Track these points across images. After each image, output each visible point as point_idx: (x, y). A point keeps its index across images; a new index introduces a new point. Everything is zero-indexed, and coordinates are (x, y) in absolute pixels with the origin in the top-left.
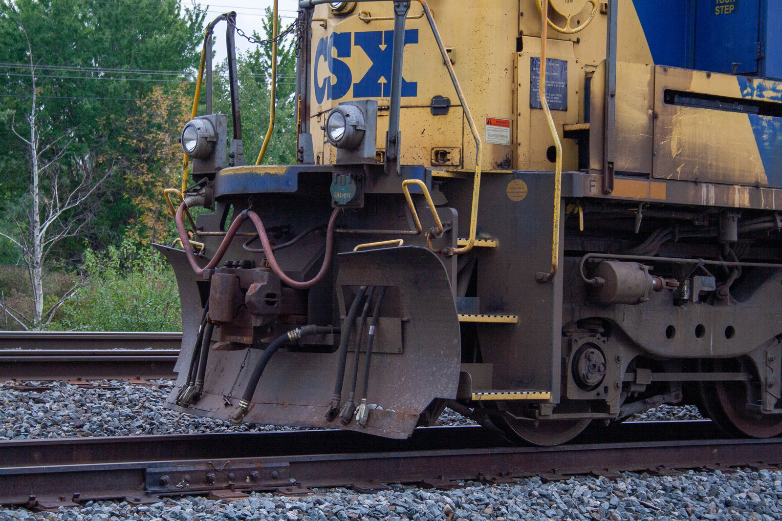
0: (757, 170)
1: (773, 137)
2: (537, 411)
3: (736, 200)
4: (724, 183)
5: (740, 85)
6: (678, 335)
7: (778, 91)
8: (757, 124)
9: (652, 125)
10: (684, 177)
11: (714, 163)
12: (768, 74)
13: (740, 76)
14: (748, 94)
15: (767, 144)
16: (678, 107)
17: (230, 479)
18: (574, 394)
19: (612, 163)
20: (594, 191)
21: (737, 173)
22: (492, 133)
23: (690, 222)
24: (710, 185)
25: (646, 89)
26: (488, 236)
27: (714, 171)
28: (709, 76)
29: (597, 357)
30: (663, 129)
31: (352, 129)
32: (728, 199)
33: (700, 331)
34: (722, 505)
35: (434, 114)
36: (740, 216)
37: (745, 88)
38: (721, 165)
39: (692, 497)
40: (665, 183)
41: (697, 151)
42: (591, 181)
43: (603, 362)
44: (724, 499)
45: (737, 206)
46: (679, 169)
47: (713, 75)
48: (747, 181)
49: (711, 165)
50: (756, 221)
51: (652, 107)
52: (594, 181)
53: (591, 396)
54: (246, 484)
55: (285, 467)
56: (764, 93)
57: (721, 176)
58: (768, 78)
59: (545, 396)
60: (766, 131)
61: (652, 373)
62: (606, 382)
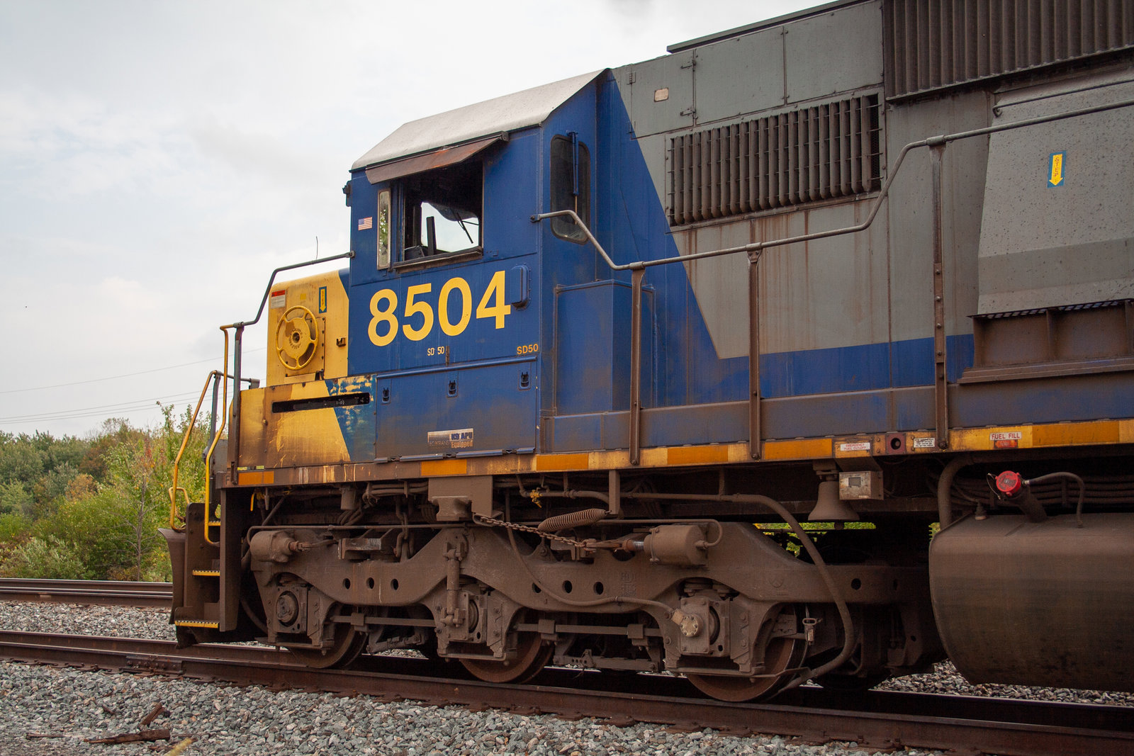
0: (340, 449)
1: (355, 421)
3: (324, 478)
4: (316, 465)
5: (327, 386)
6: (353, 585)
7: (358, 384)
8: (342, 414)
9: (263, 430)
10: (285, 465)
11: (307, 451)
14: (333, 392)
15: (349, 428)
16: (282, 414)
19: (234, 463)
20: (229, 484)
21: (325, 456)
24: (305, 468)
25: (262, 405)
27: (307, 457)
28: (304, 385)
29: (287, 601)
30: (271, 432)
32: (318, 477)
33: (371, 583)
37: (332, 388)
38: (313, 451)
40: (273, 472)
41: (295, 444)
43: (294, 605)
45: (325, 481)
46: (282, 460)
47: (307, 384)
48: (334, 461)
49: (305, 453)
51: (265, 417)
52: (229, 476)
53: (288, 630)
55: (180, 663)
56: (347, 388)
57: (313, 460)
58: (349, 376)
59: (215, 625)
60: (349, 418)
61: (365, 616)
62: (299, 620)
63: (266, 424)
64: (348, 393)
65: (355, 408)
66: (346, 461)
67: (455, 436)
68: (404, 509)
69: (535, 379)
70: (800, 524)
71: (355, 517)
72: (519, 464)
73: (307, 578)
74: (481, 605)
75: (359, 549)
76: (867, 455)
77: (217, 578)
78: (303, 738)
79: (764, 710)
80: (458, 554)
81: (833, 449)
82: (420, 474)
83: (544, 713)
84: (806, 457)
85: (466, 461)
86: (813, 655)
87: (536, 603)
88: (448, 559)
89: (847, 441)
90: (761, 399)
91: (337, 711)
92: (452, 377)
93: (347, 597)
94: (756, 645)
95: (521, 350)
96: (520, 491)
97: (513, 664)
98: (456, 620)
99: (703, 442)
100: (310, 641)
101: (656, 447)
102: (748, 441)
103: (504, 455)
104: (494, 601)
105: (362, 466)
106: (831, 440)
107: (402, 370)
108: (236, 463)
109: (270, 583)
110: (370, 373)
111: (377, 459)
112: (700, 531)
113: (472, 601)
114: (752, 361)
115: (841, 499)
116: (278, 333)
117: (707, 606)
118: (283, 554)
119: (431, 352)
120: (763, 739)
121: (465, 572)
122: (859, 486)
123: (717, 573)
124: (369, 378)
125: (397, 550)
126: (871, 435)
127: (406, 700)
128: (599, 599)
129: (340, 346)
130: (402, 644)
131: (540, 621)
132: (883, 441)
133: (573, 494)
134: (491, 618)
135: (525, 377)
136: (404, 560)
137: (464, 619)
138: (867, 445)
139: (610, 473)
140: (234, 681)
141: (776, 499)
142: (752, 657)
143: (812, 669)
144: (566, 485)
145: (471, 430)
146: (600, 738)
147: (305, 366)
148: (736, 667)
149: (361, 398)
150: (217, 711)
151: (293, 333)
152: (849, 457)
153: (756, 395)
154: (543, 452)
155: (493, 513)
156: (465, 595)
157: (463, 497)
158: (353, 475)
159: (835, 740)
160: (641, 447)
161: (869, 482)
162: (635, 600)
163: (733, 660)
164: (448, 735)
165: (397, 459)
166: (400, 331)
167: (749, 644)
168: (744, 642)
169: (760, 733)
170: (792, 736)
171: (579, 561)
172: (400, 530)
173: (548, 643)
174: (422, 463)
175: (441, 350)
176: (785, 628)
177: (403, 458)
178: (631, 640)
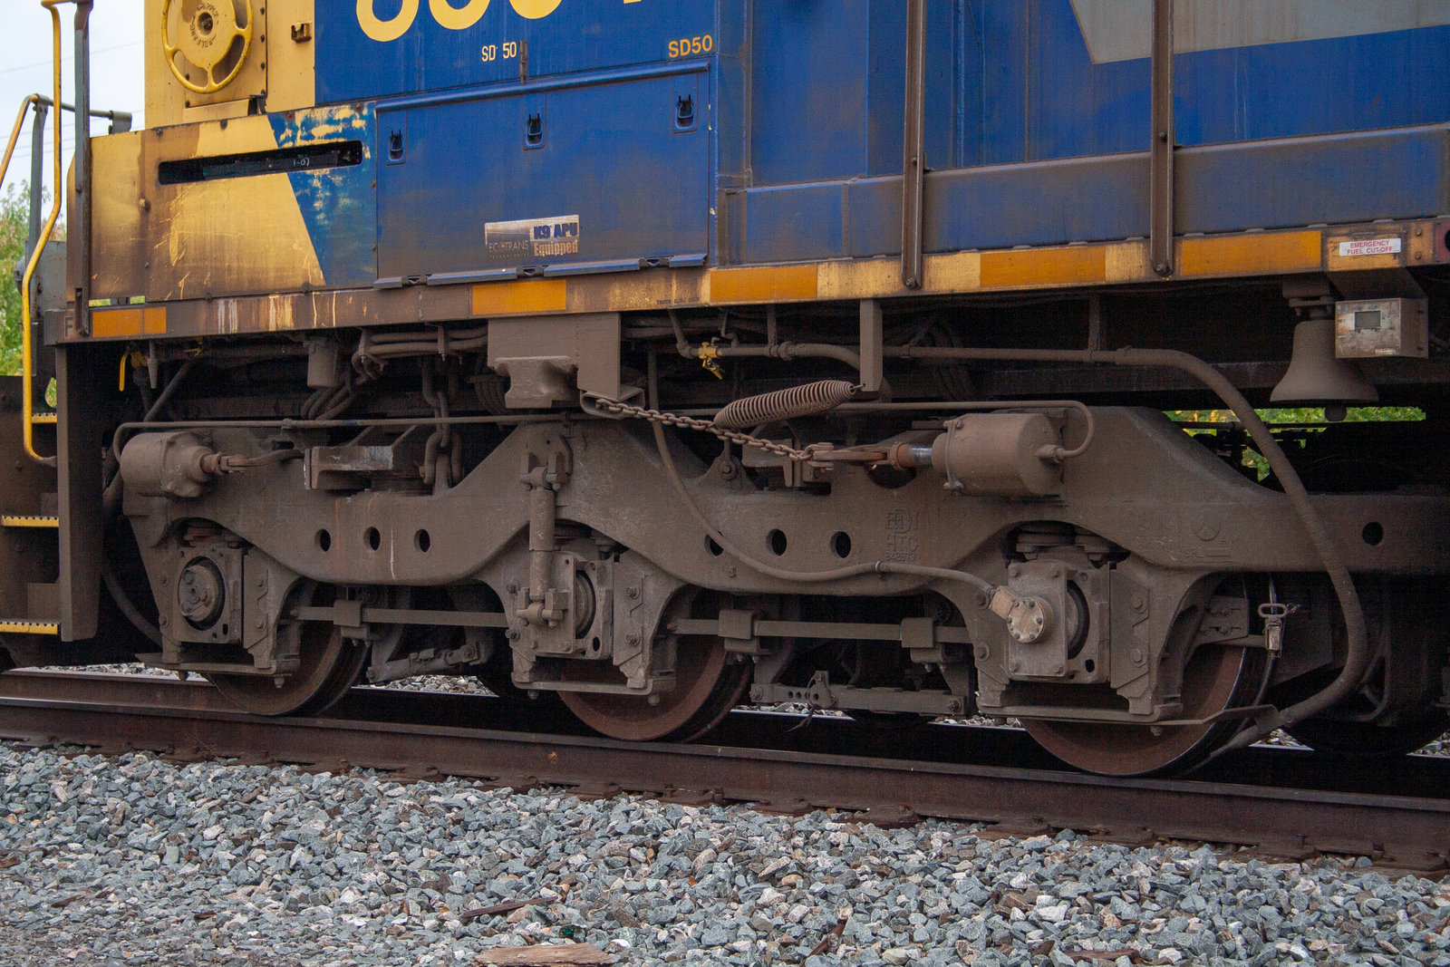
3: (271, 320)
5: (274, 129)
9: (144, 222)
10: (189, 294)
19: (80, 290)
27: (234, 276)
28: (223, 126)
29: (200, 577)
32: (258, 318)
33: (373, 538)
43: (213, 586)
47: (230, 123)
51: (143, 193)
57: (246, 283)
58: (320, 103)
59: (50, 629)
60: (320, 194)
61: (363, 607)
62: (225, 617)
63: (147, 208)
64: (316, 142)
65: (332, 173)
66: (317, 284)
67: (542, 232)
68: (439, 384)
69: (706, 110)
70: (1258, 411)
71: (341, 401)
72: (674, 288)
73: (242, 528)
74: (599, 582)
75: (346, 467)
76: (1393, 263)
77: (53, 532)
78: (238, 855)
79: (1179, 793)
80: (552, 477)
81: (1324, 251)
82: (469, 308)
83: (732, 802)
84: (1265, 270)
85: (565, 281)
86: (1284, 679)
87: (713, 577)
88: (531, 486)
89: (1352, 236)
90: (1175, 148)
91: (307, 800)
92: (537, 106)
93: (323, 568)
94: (1163, 660)
95: (676, 48)
96: (678, 346)
97: (668, 702)
98: (548, 612)
99: (1053, 239)
100: (249, 660)
101: (957, 251)
102: (1148, 237)
103: (643, 271)
104: (627, 573)
105: (349, 295)
106: (1319, 233)
107: (430, 91)
108: (85, 292)
109: (163, 542)
110: (363, 99)
111: (381, 281)
112: (1048, 423)
113: (581, 573)
114: (1157, 68)
115: (1337, 356)
116: (166, 13)
117: (1062, 581)
118: (189, 478)
119: (488, 54)
120: (1174, 849)
121: (566, 514)
122: (1376, 330)
123: (1082, 511)
124: (359, 110)
125: (426, 470)
126: (1403, 221)
127: (450, 778)
128: (841, 566)
129: (299, 41)
130: (440, 663)
131: (723, 614)
132: (1428, 236)
133: (787, 350)
134: (621, 607)
135: (685, 106)
136: (441, 490)
137: (565, 611)
138: (1395, 244)
139: (862, 306)
140: (94, 742)
141: (1208, 357)
142: (1154, 683)
143: (1281, 708)
144: (772, 332)
145: (574, 219)
146: (841, 848)
147: (227, 85)
148: (1122, 704)
149: (344, 152)
150: (59, 804)
151: (198, 14)
152: (1356, 268)
153: (1165, 139)
154: (723, 263)
155: (621, 392)
156: (567, 562)
157: (561, 359)
158: (332, 313)
159: (1325, 853)
160: (925, 251)
161: (1397, 322)
162: (914, 568)
163: (1115, 690)
164: (533, 845)
165: (421, 280)
166: (424, 9)
167: (1149, 659)
168: (1137, 653)
169: (1171, 839)
170: (1238, 845)
171: (801, 489)
172: (432, 429)
173: (740, 658)
174: (474, 287)
175: (510, 50)
176: (1224, 623)
177: (435, 276)
178: (908, 650)
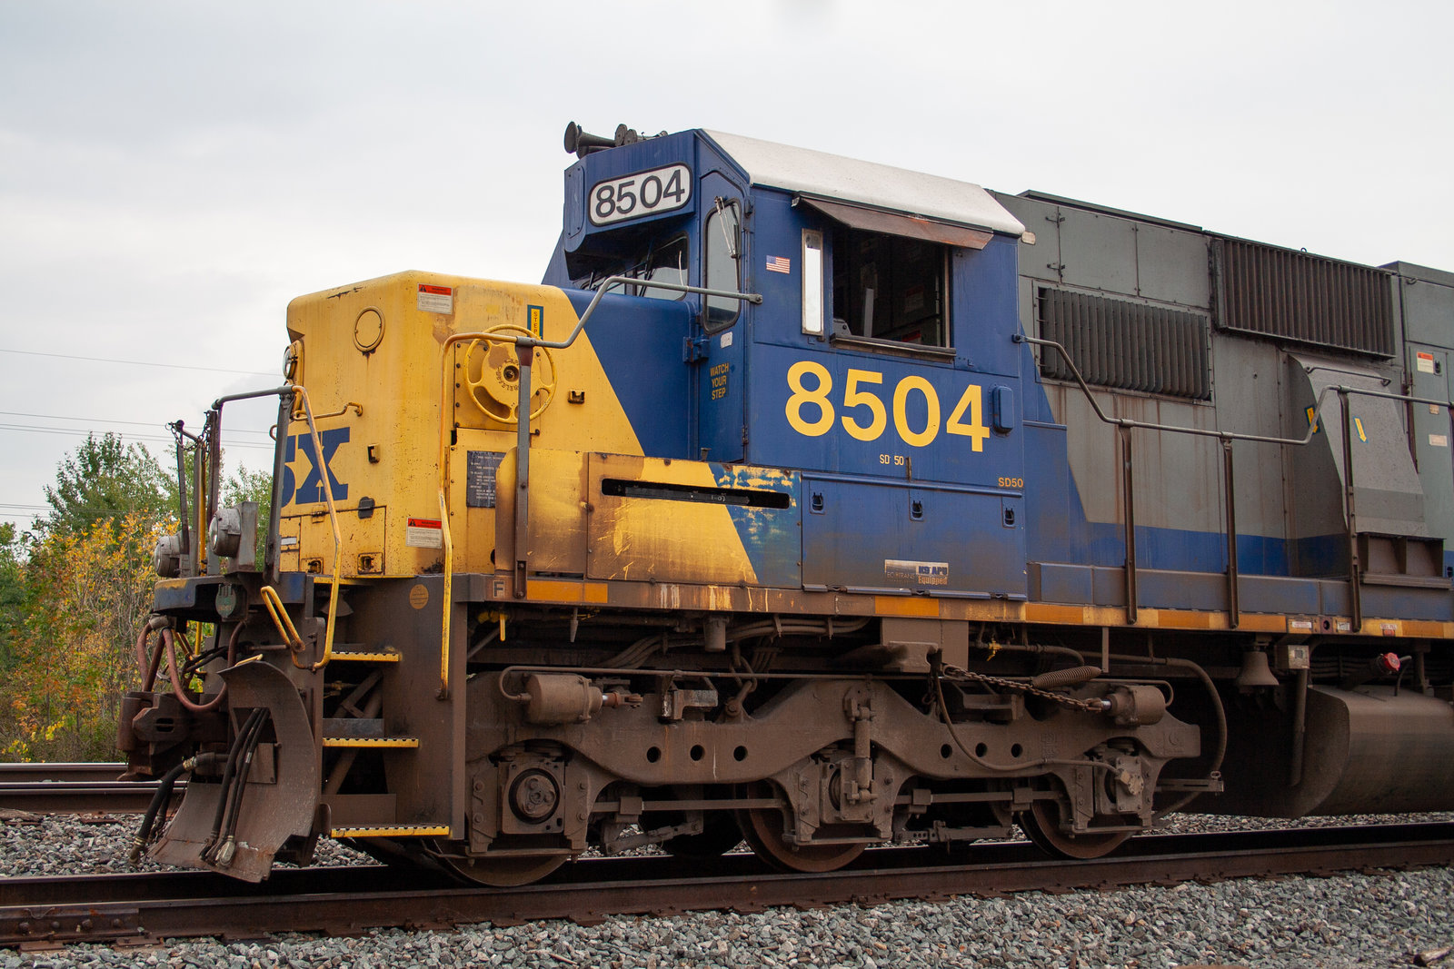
0: (742, 566)
1: (764, 531)
2: (467, 848)
3: (711, 602)
4: (696, 582)
5: (713, 473)
6: (666, 757)
7: (770, 479)
8: (741, 516)
9: (585, 519)
10: (633, 577)
11: (678, 561)
12: (753, 459)
13: (715, 464)
14: (725, 483)
15: (755, 538)
16: (623, 499)
17: (54, 928)
18: (511, 826)
19: (524, 563)
20: (502, 595)
21: (712, 572)
22: (416, 535)
23: (670, 630)
24: (673, 586)
25: (577, 479)
26: (392, 649)
27: (679, 569)
28: (667, 463)
29: (543, 784)
30: (601, 523)
31: (223, 534)
32: (699, 601)
33: (697, 753)
34: (671, 958)
35: (361, 518)
36: (728, 621)
37: (722, 477)
38: (688, 562)
39: (635, 948)
40: (606, 585)
41: (652, 547)
42: (496, 583)
43: (553, 790)
44: (675, 950)
45: (712, 608)
46: (626, 569)
47: (673, 462)
48: (728, 580)
49: (673, 563)
50: (755, 625)
51: (585, 498)
52: (502, 583)
53: (538, 829)
54: (72, 934)
55: (133, 915)
56: (749, 481)
57: (688, 576)
59: (441, 831)
63: (589, 509)
64: (751, 489)
65: (764, 511)
66: (751, 582)
75: (697, 704)
82: (874, 610)
85: (939, 600)
87: (946, 771)
89: (1296, 620)
93: (653, 774)
102: (1227, 611)
103: (991, 600)
104: (882, 770)
105: (779, 592)
106: (1286, 617)
107: (843, 474)
108: (526, 564)
110: (791, 469)
122: (1301, 658)
132: (1318, 622)
134: (880, 790)
139: (1103, 631)
151: (505, 365)
152: (1297, 633)
158: (765, 603)
160: (1136, 606)
161: (1308, 655)
165: (841, 589)
166: (838, 423)
175: (899, 460)
177: (851, 588)
